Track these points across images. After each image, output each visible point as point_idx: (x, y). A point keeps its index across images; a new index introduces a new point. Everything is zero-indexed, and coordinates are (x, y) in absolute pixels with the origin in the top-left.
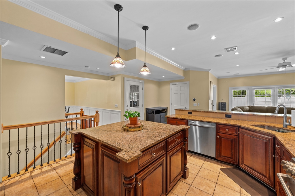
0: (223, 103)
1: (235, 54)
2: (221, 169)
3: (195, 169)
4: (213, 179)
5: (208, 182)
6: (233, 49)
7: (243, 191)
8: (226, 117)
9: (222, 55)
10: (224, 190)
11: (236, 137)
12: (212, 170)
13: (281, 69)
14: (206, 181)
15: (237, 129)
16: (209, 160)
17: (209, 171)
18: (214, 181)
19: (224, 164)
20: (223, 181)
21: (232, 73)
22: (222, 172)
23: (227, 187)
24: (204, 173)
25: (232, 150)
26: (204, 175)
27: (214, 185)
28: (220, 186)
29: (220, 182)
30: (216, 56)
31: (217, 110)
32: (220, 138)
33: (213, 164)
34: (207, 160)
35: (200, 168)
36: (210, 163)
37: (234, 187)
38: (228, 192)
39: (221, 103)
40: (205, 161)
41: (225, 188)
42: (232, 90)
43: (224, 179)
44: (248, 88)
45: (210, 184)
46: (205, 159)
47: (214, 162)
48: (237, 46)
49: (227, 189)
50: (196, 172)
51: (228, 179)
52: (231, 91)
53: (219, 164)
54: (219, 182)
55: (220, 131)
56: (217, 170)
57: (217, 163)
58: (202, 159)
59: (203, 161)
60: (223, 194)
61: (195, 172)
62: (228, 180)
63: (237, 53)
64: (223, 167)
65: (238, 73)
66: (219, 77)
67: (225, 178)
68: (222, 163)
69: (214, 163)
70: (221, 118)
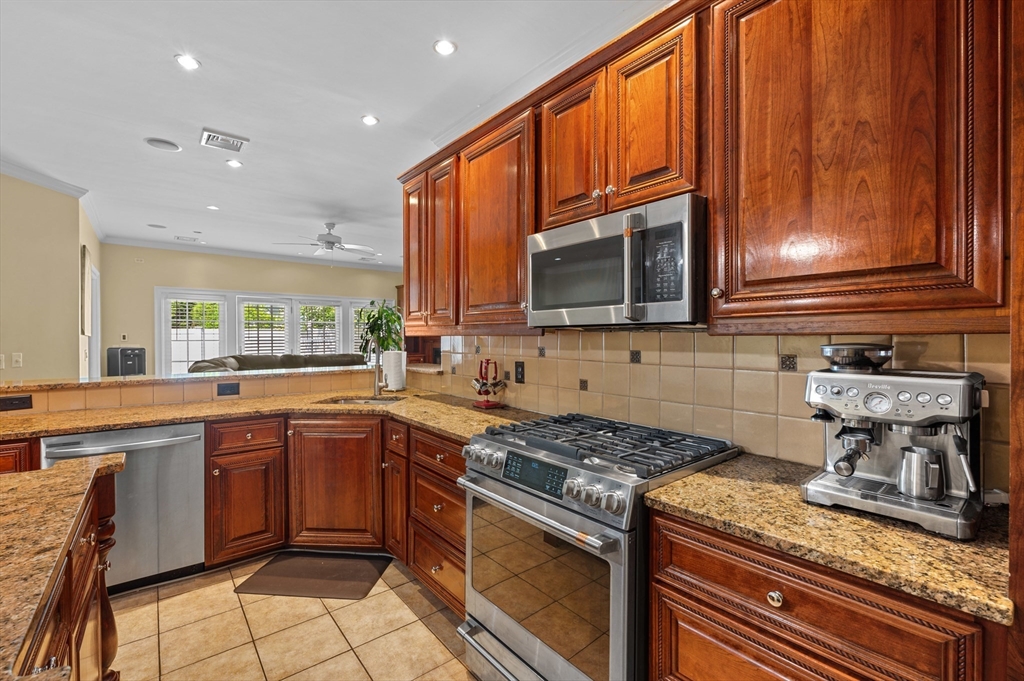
0: (133, 350)
1: (229, 163)
2: (237, 590)
3: (134, 663)
4: (232, 637)
5: (224, 659)
6: (232, 143)
7: (332, 602)
8: (219, 394)
9: (180, 149)
10: (288, 640)
11: (278, 451)
12: (209, 612)
13: (321, 252)
14: (215, 662)
15: (280, 422)
16: (172, 589)
17: (200, 626)
18: (239, 640)
19: (237, 566)
20: (268, 617)
21: (176, 229)
22: (247, 597)
23: (290, 624)
24: (187, 645)
25: (266, 501)
26: (191, 651)
27: (249, 654)
28: (269, 638)
29: (260, 630)
30: (153, 141)
31: (102, 375)
32: (224, 472)
33: (200, 591)
34: (163, 592)
35: (155, 638)
36: (185, 596)
37: (307, 610)
38: (302, 637)
39: (124, 351)
40: (158, 600)
41: (287, 633)
42: (167, 298)
43: (266, 610)
44: (225, 296)
45: (235, 658)
46: (153, 594)
47: (198, 581)
48: (248, 140)
49: (293, 630)
50: (146, 670)
51: (278, 602)
52: (163, 301)
53: (221, 577)
54: (259, 633)
55: (224, 446)
56: (226, 601)
57: (212, 579)
58: (137, 604)
59: (151, 608)
60: (292, 653)
61: (143, 668)
62: (281, 606)
63: (234, 164)
64: (240, 581)
65: (196, 236)
66: (108, 236)
67: (268, 607)
68: (229, 568)
69: (200, 586)
70: (201, 402)
